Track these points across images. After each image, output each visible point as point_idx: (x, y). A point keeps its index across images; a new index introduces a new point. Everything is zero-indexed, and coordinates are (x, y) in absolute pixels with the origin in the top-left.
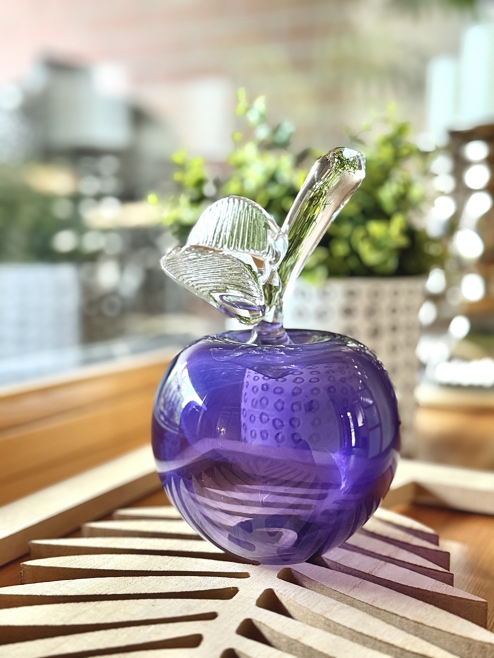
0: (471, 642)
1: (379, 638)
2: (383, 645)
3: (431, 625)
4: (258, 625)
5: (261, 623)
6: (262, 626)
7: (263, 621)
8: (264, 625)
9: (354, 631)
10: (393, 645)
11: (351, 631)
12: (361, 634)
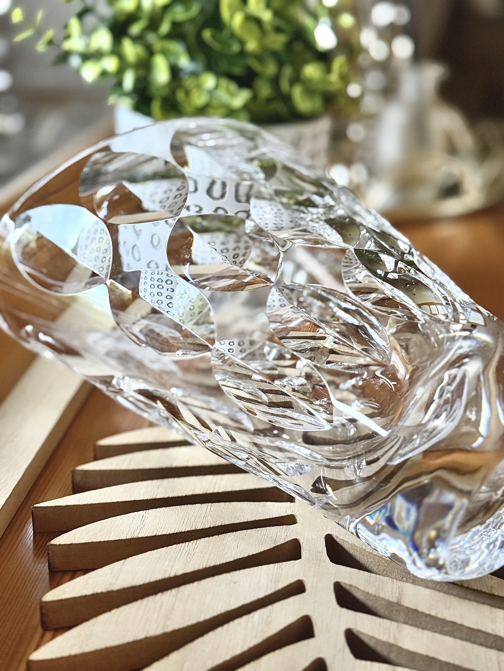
4: (348, 588)
5: (351, 586)
6: (353, 588)
7: (354, 584)
8: (356, 587)
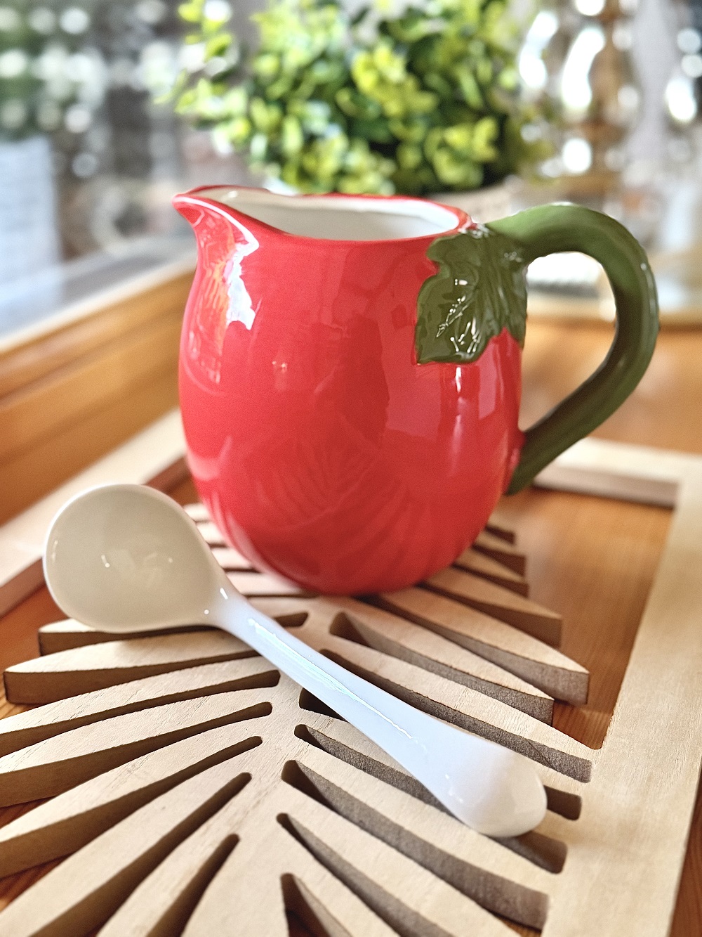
0: (544, 667)
1: (455, 666)
2: (459, 673)
3: (506, 648)
9: (430, 659)
10: (468, 674)
11: (426, 659)
12: (437, 661)
